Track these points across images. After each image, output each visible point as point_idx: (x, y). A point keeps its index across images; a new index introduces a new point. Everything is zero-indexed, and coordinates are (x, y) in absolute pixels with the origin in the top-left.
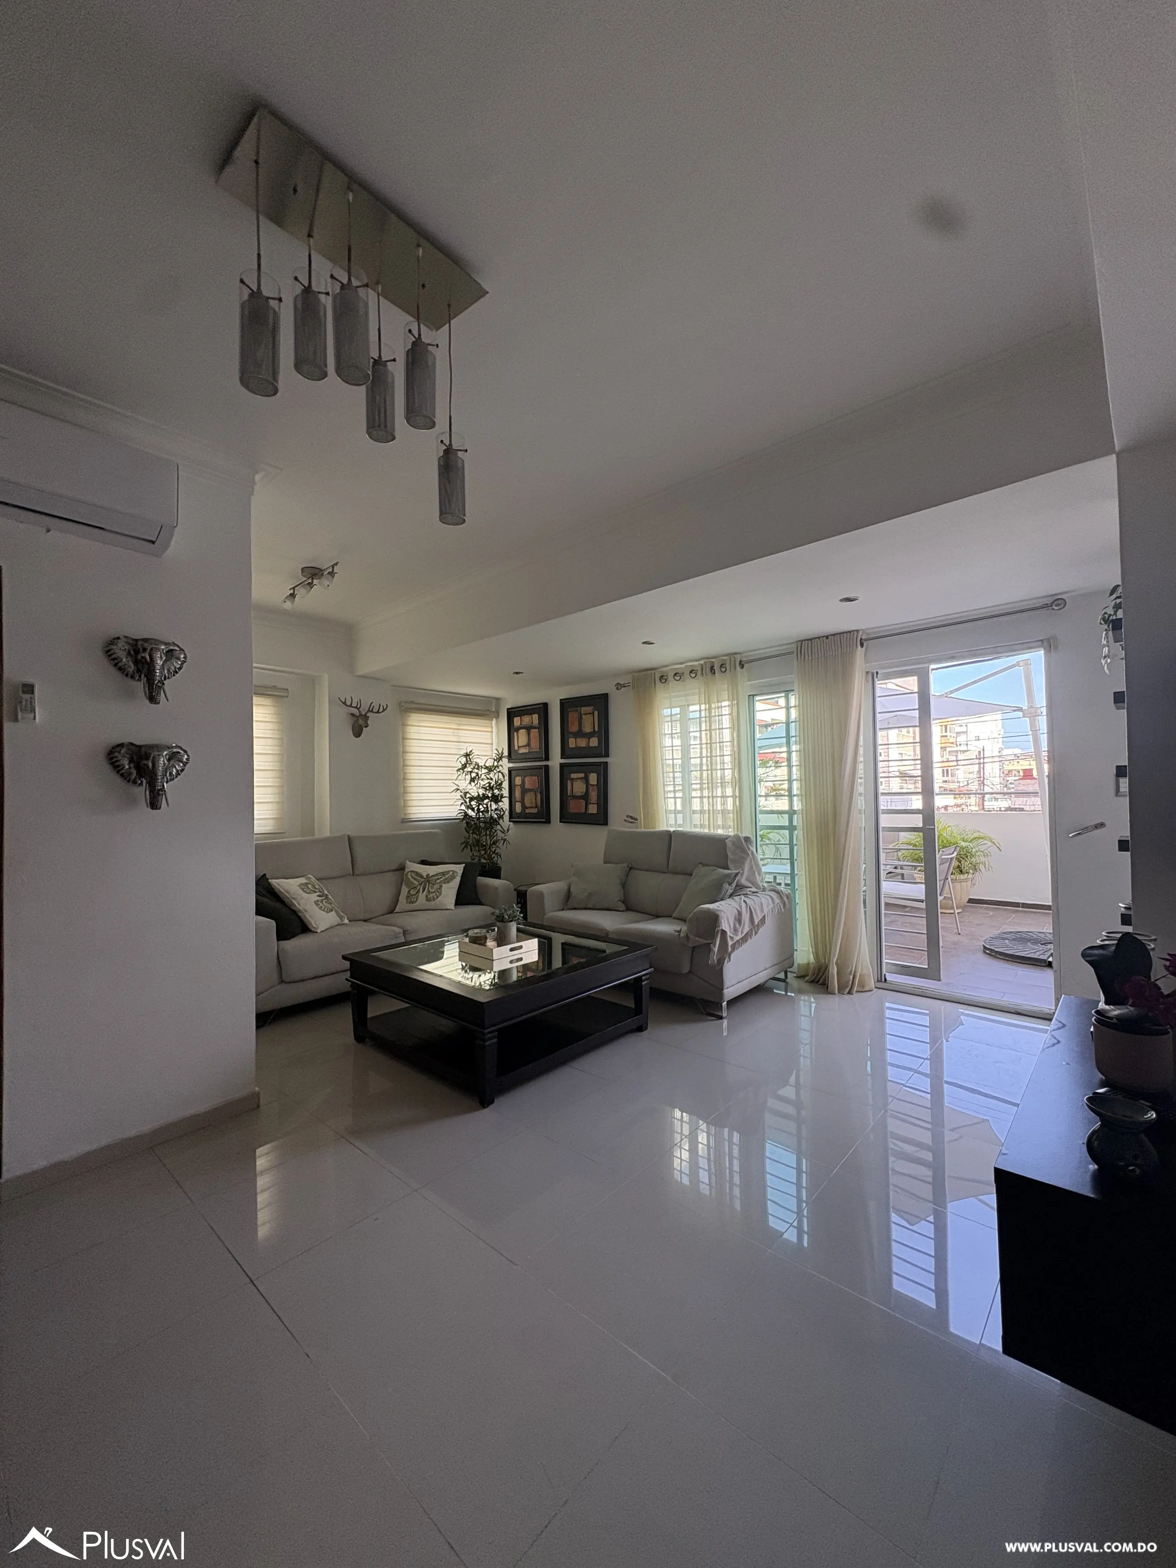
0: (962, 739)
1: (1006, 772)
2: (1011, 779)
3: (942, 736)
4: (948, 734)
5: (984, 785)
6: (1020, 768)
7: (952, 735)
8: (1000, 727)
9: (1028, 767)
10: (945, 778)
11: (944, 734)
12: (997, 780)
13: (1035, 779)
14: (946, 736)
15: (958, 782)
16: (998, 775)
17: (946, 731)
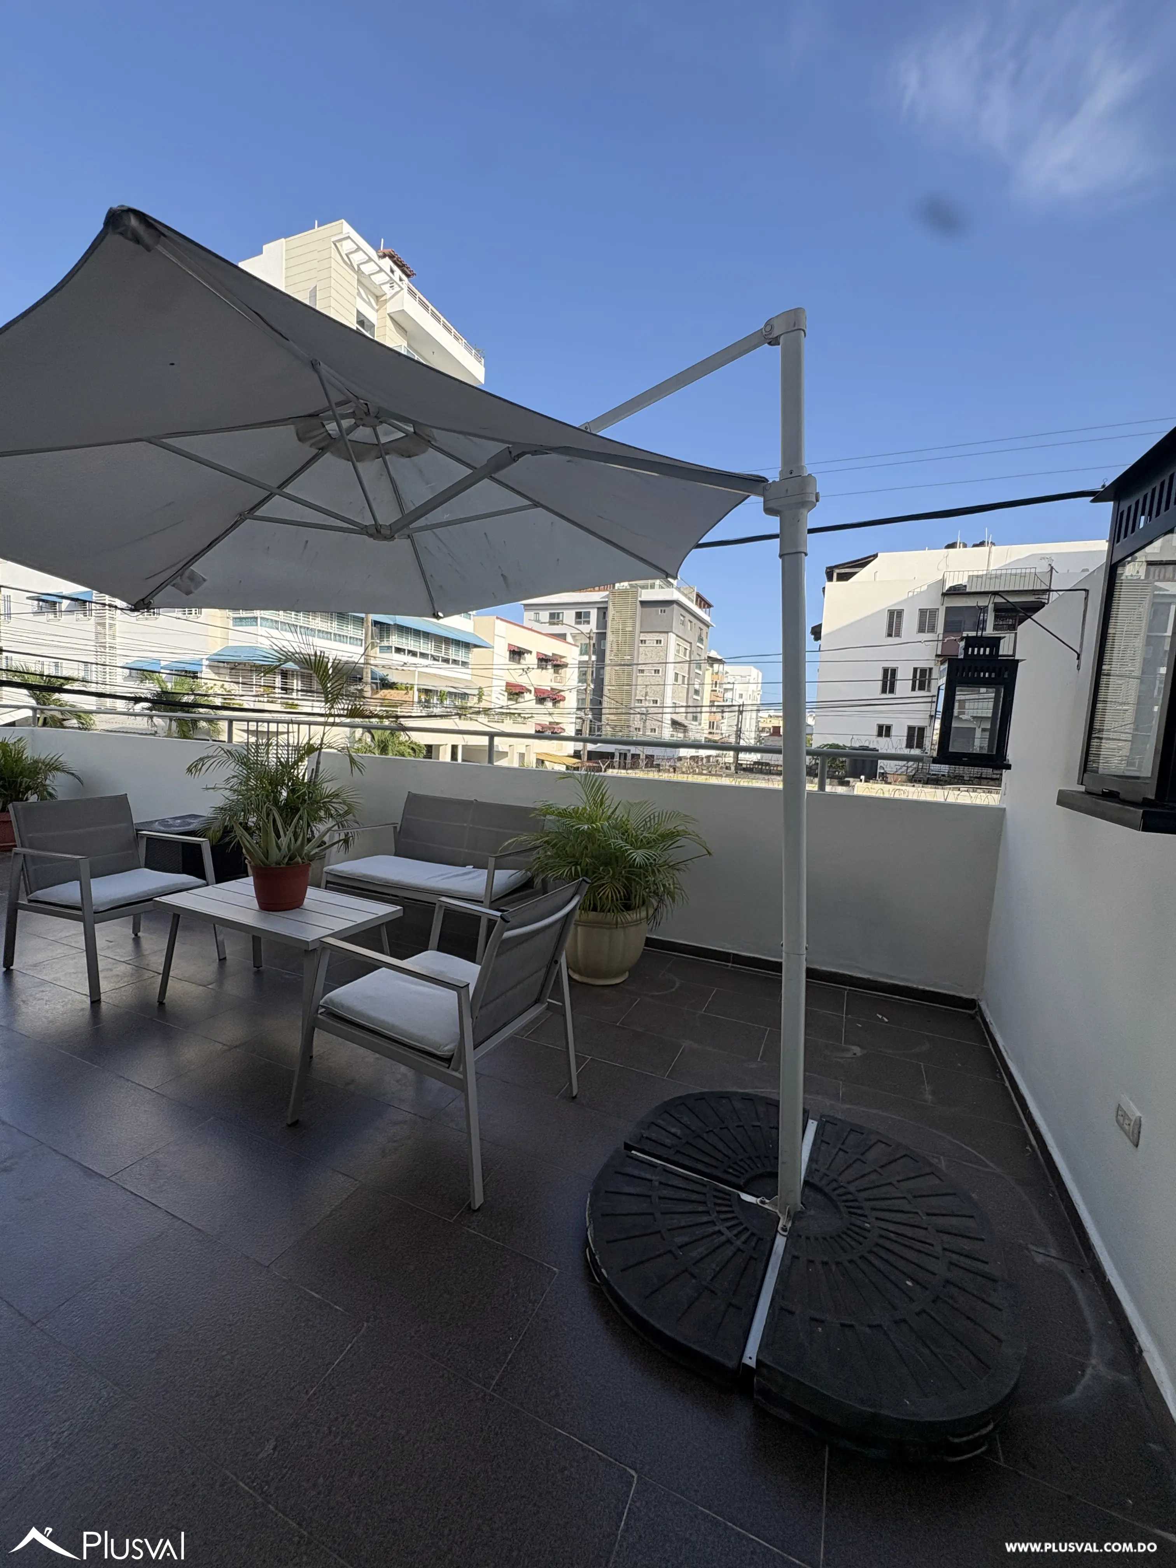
0: (728, 695)
1: (760, 729)
2: (764, 735)
3: (712, 691)
4: (717, 689)
5: (740, 738)
6: (770, 726)
7: (721, 690)
8: (759, 688)
9: (777, 725)
10: (711, 731)
11: (714, 688)
12: (753, 735)
13: (781, 736)
14: (716, 691)
15: (722, 734)
16: (754, 730)
17: (716, 687)
